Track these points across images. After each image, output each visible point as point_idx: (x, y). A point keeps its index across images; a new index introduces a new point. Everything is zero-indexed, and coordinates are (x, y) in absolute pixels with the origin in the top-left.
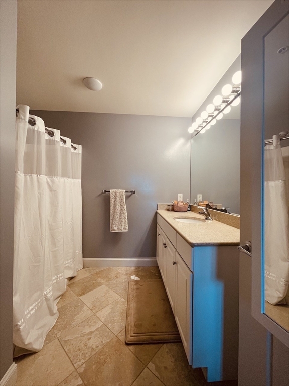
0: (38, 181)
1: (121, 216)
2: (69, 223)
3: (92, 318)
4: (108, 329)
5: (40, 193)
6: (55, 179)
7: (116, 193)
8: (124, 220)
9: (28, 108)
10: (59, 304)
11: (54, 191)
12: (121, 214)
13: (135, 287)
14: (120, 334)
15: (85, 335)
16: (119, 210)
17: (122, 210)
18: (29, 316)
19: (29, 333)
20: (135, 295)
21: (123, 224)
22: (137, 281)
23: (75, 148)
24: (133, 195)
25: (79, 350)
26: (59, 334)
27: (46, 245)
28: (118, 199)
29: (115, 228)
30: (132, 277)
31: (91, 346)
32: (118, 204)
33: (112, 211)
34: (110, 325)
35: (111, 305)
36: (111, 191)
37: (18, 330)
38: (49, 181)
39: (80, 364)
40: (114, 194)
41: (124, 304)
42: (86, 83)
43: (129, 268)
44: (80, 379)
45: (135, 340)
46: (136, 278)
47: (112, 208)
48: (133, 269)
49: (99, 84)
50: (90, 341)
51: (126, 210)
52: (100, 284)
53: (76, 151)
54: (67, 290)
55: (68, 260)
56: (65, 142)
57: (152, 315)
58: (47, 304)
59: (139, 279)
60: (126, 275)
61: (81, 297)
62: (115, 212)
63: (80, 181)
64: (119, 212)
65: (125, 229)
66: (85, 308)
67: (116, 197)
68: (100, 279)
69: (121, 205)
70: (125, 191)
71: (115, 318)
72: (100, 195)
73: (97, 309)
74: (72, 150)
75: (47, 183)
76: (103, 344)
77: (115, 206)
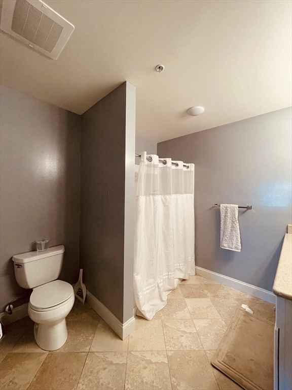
0: (154, 201)
1: (232, 233)
2: (181, 232)
3: (189, 321)
4: (199, 339)
5: (154, 209)
6: (167, 197)
7: (226, 208)
8: (235, 238)
9: (146, 152)
10: (169, 296)
11: (167, 206)
12: (232, 230)
13: (242, 318)
14: (208, 352)
15: (180, 331)
16: (230, 226)
17: (233, 227)
18: (146, 292)
19: (144, 304)
20: (238, 326)
21: (234, 242)
22: (247, 313)
23: (188, 167)
24: (249, 211)
25: (172, 338)
26: (163, 317)
27: (159, 247)
28: (229, 214)
29: (225, 245)
30: (244, 306)
31: (181, 342)
32: (229, 220)
33: (222, 226)
34: (202, 337)
35: (209, 320)
36: (221, 205)
37: (138, 298)
38: (163, 198)
39: (170, 349)
40: (224, 208)
41: (223, 327)
42: (189, 112)
43: (243, 294)
44: (167, 359)
45: (222, 368)
46: (248, 309)
47: (222, 223)
48: (248, 297)
49: (201, 109)
50: (182, 338)
51: (238, 227)
52: (205, 296)
53: (189, 169)
54: (177, 288)
55: (179, 263)
56: (177, 165)
57: (252, 360)
58: (159, 291)
59: (252, 312)
60: (237, 300)
61: (186, 299)
62: (225, 228)
63: (193, 195)
64: (230, 228)
65: (237, 248)
66: (186, 309)
67: (226, 212)
68: (207, 291)
69: (232, 221)
70: (237, 206)
71: (209, 335)
72: (211, 209)
73: (195, 316)
74: (185, 169)
75: (162, 200)
76: (191, 348)
77: (225, 222)
